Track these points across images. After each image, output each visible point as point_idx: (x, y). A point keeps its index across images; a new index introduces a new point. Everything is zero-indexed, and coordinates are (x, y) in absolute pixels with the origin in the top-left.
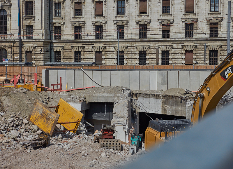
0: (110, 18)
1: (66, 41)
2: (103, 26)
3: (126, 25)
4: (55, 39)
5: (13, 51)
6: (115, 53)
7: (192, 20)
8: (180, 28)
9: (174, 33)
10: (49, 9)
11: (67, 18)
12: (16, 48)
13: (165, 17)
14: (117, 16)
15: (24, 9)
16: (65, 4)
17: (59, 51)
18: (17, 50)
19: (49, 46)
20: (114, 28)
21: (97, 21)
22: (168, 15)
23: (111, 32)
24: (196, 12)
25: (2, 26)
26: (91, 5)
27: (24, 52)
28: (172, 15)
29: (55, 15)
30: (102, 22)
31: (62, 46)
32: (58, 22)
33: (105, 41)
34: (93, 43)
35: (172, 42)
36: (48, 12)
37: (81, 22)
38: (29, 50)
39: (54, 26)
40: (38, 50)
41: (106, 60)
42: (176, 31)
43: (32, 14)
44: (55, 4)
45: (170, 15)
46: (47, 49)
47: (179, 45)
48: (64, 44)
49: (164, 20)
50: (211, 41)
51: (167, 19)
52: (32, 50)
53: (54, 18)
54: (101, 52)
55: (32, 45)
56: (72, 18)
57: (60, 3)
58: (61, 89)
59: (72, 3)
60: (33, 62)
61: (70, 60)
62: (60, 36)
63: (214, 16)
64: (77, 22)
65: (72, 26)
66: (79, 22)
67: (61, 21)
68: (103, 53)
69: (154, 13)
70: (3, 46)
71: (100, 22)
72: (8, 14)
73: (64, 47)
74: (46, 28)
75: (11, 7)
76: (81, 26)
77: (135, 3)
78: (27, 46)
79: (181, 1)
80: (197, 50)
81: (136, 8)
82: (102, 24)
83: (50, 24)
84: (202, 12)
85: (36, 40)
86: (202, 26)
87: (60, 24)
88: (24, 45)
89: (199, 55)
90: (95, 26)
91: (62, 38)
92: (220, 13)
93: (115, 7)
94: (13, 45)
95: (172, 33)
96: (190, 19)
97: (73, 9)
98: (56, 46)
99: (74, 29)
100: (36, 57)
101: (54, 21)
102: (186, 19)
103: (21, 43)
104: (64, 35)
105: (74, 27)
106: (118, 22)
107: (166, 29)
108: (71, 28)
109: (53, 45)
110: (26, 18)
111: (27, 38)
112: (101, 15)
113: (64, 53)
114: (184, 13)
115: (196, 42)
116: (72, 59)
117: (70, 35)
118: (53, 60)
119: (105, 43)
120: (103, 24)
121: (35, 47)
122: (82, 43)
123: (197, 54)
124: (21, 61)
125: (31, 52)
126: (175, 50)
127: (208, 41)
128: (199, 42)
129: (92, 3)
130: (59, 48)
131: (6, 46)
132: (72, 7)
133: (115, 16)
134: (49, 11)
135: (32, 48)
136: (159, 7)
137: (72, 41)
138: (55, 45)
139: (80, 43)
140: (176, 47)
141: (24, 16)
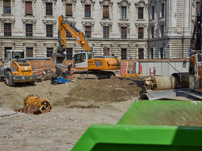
0: (40, 18)
2: (33, 25)
3: (54, 25)
6: (46, 49)
7: (109, 24)
8: (98, 30)
9: (95, 34)
13: (88, 20)
14: (46, 17)
20: (44, 27)
21: (28, 20)
22: (90, 18)
23: (41, 31)
24: (111, 17)
26: (20, 4)
28: (93, 19)
30: (32, 21)
33: (36, 38)
34: (23, 40)
35: (93, 41)
37: (12, 20)
41: (37, 56)
42: (96, 32)
45: (91, 19)
47: (99, 44)
49: (87, 23)
50: (122, 42)
51: (90, 22)
54: (32, 48)
56: (1, 15)
63: (124, 22)
64: (7, 20)
65: (1, 22)
66: (9, 19)
68: (34, 49)
69: (78, 16)
71: (31, 21)
76: (11, 24)
77: (62, 6)
79: (99, 8)
80: (112, 48)
81: (63, 10)
82: (32, 23)
84: (115, 18)
86: (115, 29)
89: (113, 52)
90: (25, 25)
92: (128, 20)
93: (44, 8)
95: (93, 34)
96: (107, 23)
97: (3, 6)
99: (3, 26)
102: (104, 23)
105: (3, 24)
106: (47, 22)
107: (88, 30)
112: (31, 15)
114: (103, 18)
115: (111, 41)
119: (35, 40)
120: (34, 23)
122: (12, 40)
123: (112, 52)
126: (95, 48)
127: (120, 42)
128: (113, 42)
129: (22, 2)
132: (1, 4)
133: (44, 17)
136: (82, 11)
137: (2, 37)
139: (10, 40)
140: (97, 45)
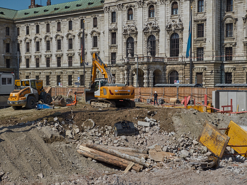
1: (238, 62)
4: (226, 60)
5: (184, 73)
10: (221, 30)
11: (239, 39)
12: (187, 70)
15: (195, 32)
16: (237, 24)
17: (230, 72)
18: (188, 72)
19: (220, 67)
25: (174, 49)
27: (194, 74)
29: (227, 36)
31: (233, 67)
32: (229, 43)
36: (219, 34)
38: (199, 72)
39: (225, 47)
40: (208, 72)
43: (203, 36)
44: (227, 24)
46: (217, 71)
48: (236, 65)
52: (202, 72)
53: (225, 39)
55: (203, 67)
56: (244, 38)
57: (232, 23)
58: (232, 111)
59: (245, 22)
60: (204, 83)
61: (241, 81)
62: (231, 57)
65: (244, 46)
67: (233, 42)
70: (174, 68)
72: (180, 37)
73: (235, 68)
74: (217, 50)
75: (182, 31)
78: (197, 68)
83: (221, 45)
85: (207, 62)
87: (231, 44)
88: (195, 67)
91: (234, 59)
94: (184, 67)
97: (246, 29)
98: (228, 67)
99: (246, 49)
100: (207, 78)
101: (225, 42)
103: (192, 65)
104: (235, 56)
105: (246, 47)
108: (243, 49)
109: (224, 66)
110: (197, 41)
111: (198, 60)
113: (236, 74)
116: (243, 80)
117: (242, 56)
118: (224, 81)
121: (205, 69)
124: (191, 83)
125: (201, 73)
130: (230, 69)
131: (178, 68)
132: (245, 26)
134: (221, 32)
135: (203, 69)
137: (244, 62)
138: (226, 66)
141: (195, 38)
